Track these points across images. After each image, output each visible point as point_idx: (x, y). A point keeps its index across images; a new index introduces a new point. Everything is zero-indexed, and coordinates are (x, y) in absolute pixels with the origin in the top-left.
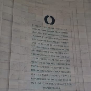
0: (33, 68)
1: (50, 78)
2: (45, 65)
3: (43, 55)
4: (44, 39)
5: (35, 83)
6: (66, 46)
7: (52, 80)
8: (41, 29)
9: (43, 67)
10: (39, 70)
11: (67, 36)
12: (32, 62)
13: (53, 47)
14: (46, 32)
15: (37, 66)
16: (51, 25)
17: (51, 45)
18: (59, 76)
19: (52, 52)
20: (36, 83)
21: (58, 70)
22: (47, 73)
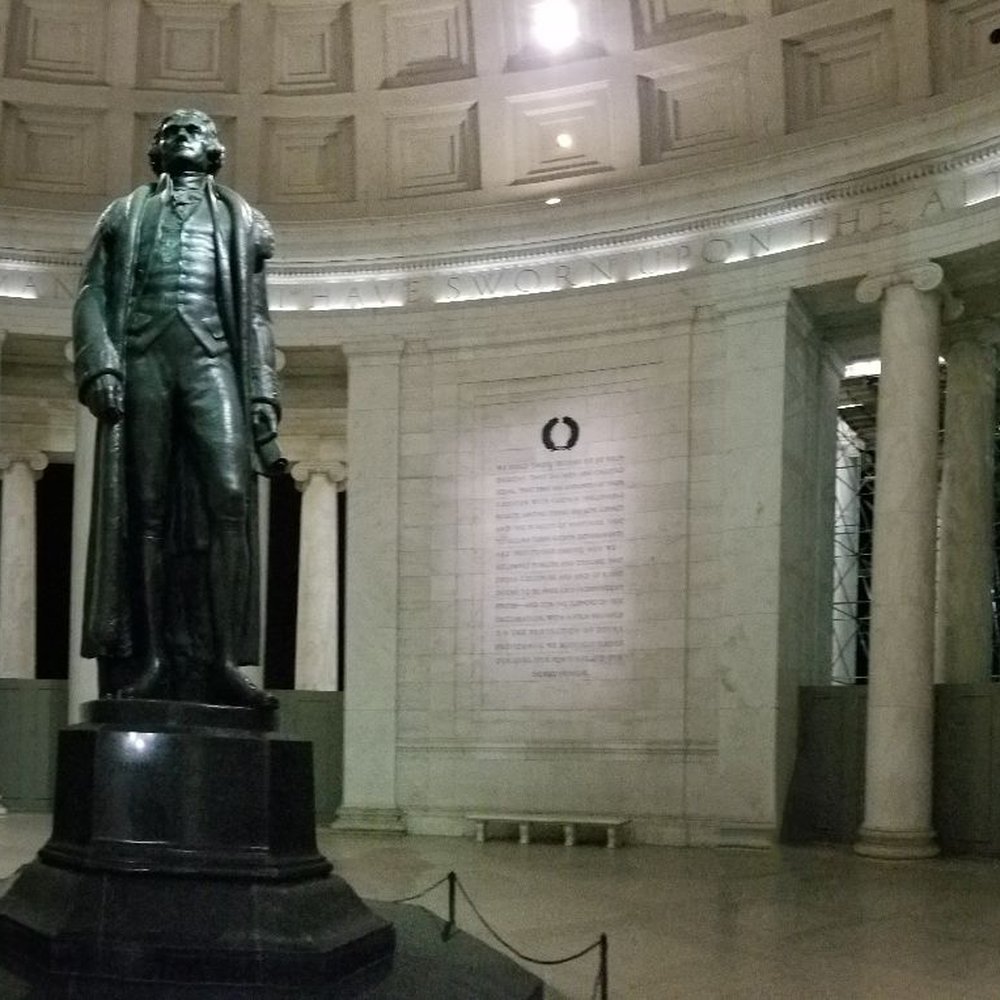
0: (503, 613)
1: (557, 639)
2: (541, 599)
3: (533, 564)
4: (540, 508)
7: (562, 646)
8: (528, 475)
9: (535, 605)
10: (519, 618)
12: (499, 593)
13: (567, 531)
14: (546, 483)
15: (515, 606)
16: (567, 450)
17: (562, 526)
18: (585, 630)
19: (565, 551)
21: (582, 610)
22: (546, 626)
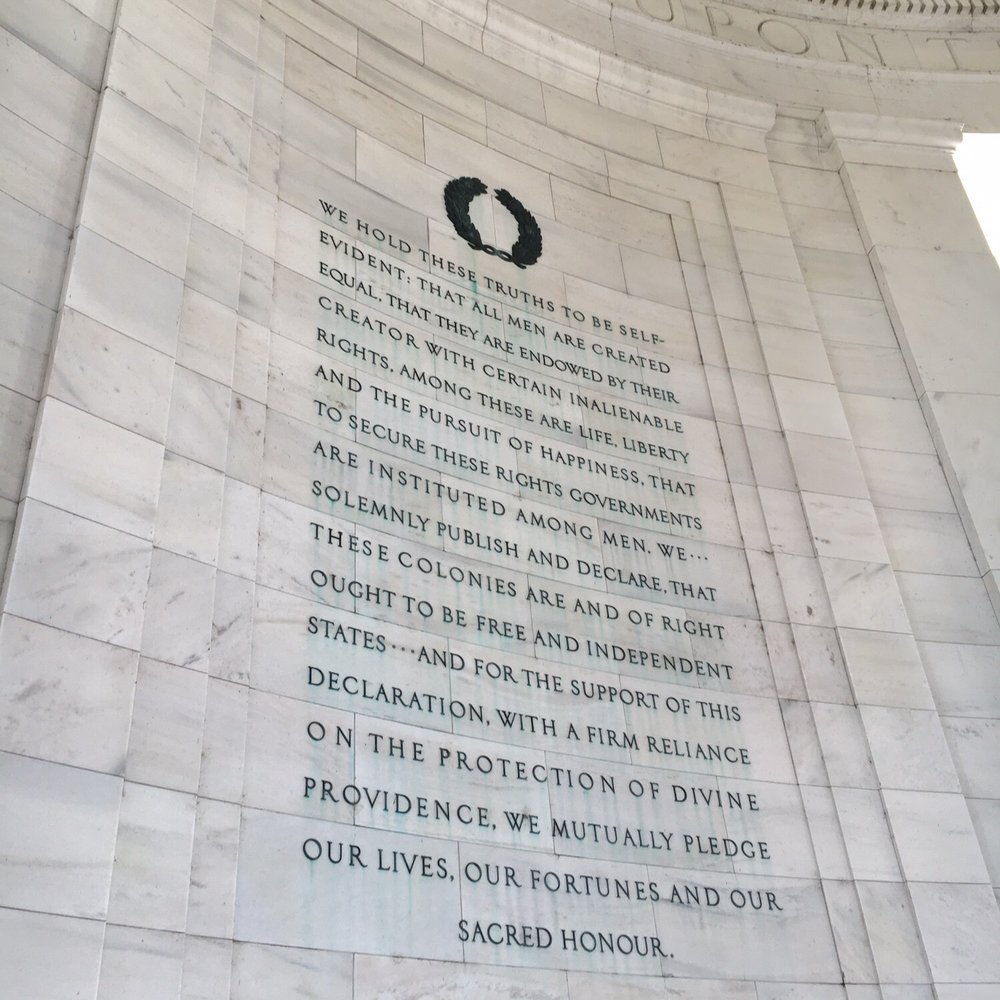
2: (471, 645)
3: (441, 527)
4: (447, 370)
5: (356, 855)
6: (666, 484)
7: (559, 829)
8: (410, 272)
9: (444, 659)
10: (397, 695)
11: (671, 396)
15: (379, 644)
16: (514, 265)
17: (519, 446)
18: (636, 789)
19: (538, 521)
20: (369, 856)
21: (614, 717)
22: (497, 744)
